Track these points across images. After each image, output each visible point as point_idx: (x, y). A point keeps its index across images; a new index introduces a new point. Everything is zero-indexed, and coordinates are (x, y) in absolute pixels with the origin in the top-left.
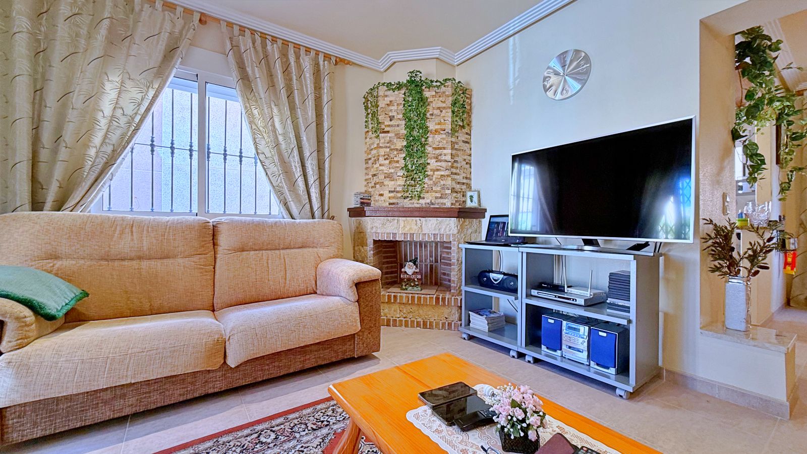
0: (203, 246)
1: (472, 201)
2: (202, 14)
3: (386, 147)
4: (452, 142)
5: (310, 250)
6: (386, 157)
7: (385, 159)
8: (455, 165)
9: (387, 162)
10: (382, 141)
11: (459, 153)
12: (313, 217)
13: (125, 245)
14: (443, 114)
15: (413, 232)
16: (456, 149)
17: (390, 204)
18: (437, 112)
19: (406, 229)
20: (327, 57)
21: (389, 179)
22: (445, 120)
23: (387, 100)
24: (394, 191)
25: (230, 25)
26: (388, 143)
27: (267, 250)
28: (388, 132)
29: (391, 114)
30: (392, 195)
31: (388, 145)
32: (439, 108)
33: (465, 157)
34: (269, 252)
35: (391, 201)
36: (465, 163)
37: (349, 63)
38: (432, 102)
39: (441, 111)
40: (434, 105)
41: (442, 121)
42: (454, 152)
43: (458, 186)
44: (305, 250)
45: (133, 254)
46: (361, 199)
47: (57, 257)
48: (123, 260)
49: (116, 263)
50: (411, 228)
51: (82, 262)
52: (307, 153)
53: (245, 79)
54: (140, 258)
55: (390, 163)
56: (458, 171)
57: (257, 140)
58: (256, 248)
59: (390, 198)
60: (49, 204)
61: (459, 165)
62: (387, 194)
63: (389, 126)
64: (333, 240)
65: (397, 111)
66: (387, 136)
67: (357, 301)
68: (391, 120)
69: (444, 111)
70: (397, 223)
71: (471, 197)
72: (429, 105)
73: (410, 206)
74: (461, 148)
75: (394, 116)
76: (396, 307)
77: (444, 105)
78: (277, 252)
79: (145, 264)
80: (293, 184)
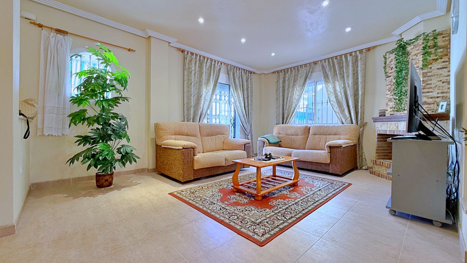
0: (304, 133)
1: (442, 109)
2: (314, 62)
3: (389, 85)
4: (423, 73)
5: (338, 136)
6: (389, 90)
7: (389, 91)
8: (428, 86)
9: (390, 92)
10: (388, 82)
11: (432, 78)
12: (352, 123)
13: (289, 132)
14: (418, 58)
15: (393, 130)
16: (428, 76)
17: (391, 115)
18: (414, 57)
19: (391, 128)
20: (361, 51)
21: (390, 101)
22: (419, 61)
23: (390, 59)
24: (392, 108)
25: (321, 61)
26: (390, 82)
27: (323, 135)
28: (390, 76)
29: (391, 66)
30: (391, 110)
31: (390, 83)
32: (415, 55)
33: (441, 79)
34: (323, 136)
35: (391, 113)
36: (441, 83)
37: (374, 47)
38: (411, 52)
39: (417, 56)
40: (412, 54)
41: (417, 62)
42: (425, 79)
43: (431, 100)
44: (336, 136)
45: (291, 134)
46: (379, 113)
47: (280, 134)
48: (290, 135)
49: (288, 136)
50: (393, 128)
51: (283, 135)
52: (349, 96)
53: (326, 77)
54: (292, 135)
55: (391, 93)
56: (432, 90)
57: (330, 97)
58: (319, 134)
59: (390, 111)
60: (284, 123)
61: (432, 86)
62: (389, 110)
63: (391, 73)
64: (348, 133)
65: (393, 64)
66: (389, 79)
67: (330, 153)
68: (391, 70)
69: (418, 55)
70: (387, 125)
71: (442, 105)
72: (410, 55)
73: (400, 115)
74: (435, 74)
75: (392, 67)
76: (383, 168)
77: (418, 52)
78: (326, 136)
79: (293, 137)
80: (343, 111)
